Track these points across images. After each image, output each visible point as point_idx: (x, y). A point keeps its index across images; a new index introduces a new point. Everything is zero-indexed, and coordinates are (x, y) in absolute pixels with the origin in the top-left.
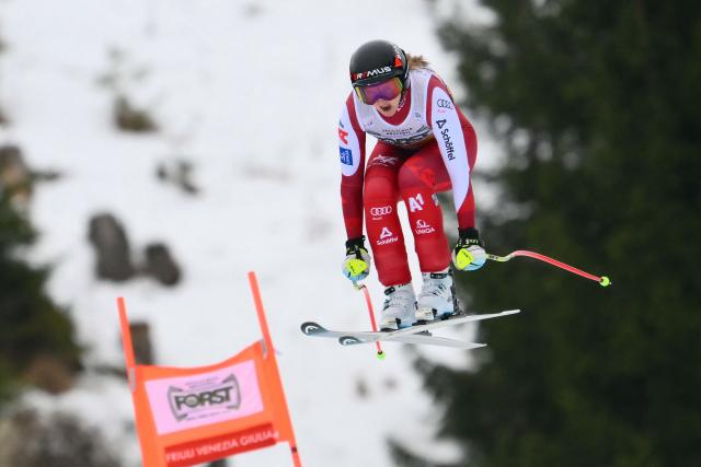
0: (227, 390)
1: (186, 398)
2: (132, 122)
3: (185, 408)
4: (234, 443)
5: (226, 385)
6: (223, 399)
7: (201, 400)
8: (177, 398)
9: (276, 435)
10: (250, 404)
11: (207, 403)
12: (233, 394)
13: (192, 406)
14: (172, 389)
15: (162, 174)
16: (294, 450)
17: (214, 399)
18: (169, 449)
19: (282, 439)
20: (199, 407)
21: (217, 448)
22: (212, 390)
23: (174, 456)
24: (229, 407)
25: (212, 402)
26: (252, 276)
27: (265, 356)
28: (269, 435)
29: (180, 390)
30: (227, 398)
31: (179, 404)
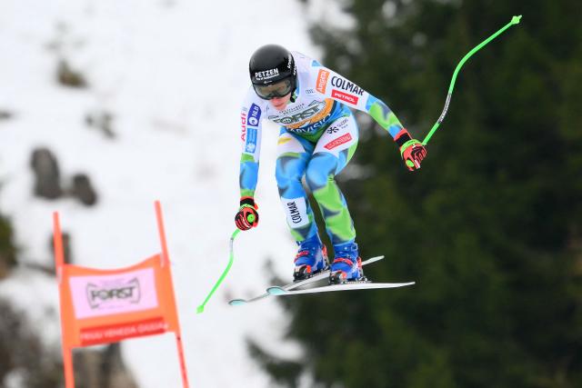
0: (131, 289)
1: (99, 292)
2: (70, 79)
3: (98, 300)
4: (133, 330)
5: (132, 285)
6: (128, 296)
7: (111, 294)
8: (93, 292)
9: (166, 326)
10: (147, 300)
11: (115, 298)
12: (135, 292)
13: (104, 298)
14: (90, 285)
15: (89, 121)
16: (179, 339)
17: (121, 294)
18: (84, 330)
19: (170, 329)
20: (109, 300)
21: (119, 332)
22: (119, 288)
23: (87, 336)
24: (133, 302)
25: (119, 297)
26: (158, 205)
27: (162, 265)
28: (160, 326)
29: (95, 286)
30: (130, 295)
31: (94, 295)
